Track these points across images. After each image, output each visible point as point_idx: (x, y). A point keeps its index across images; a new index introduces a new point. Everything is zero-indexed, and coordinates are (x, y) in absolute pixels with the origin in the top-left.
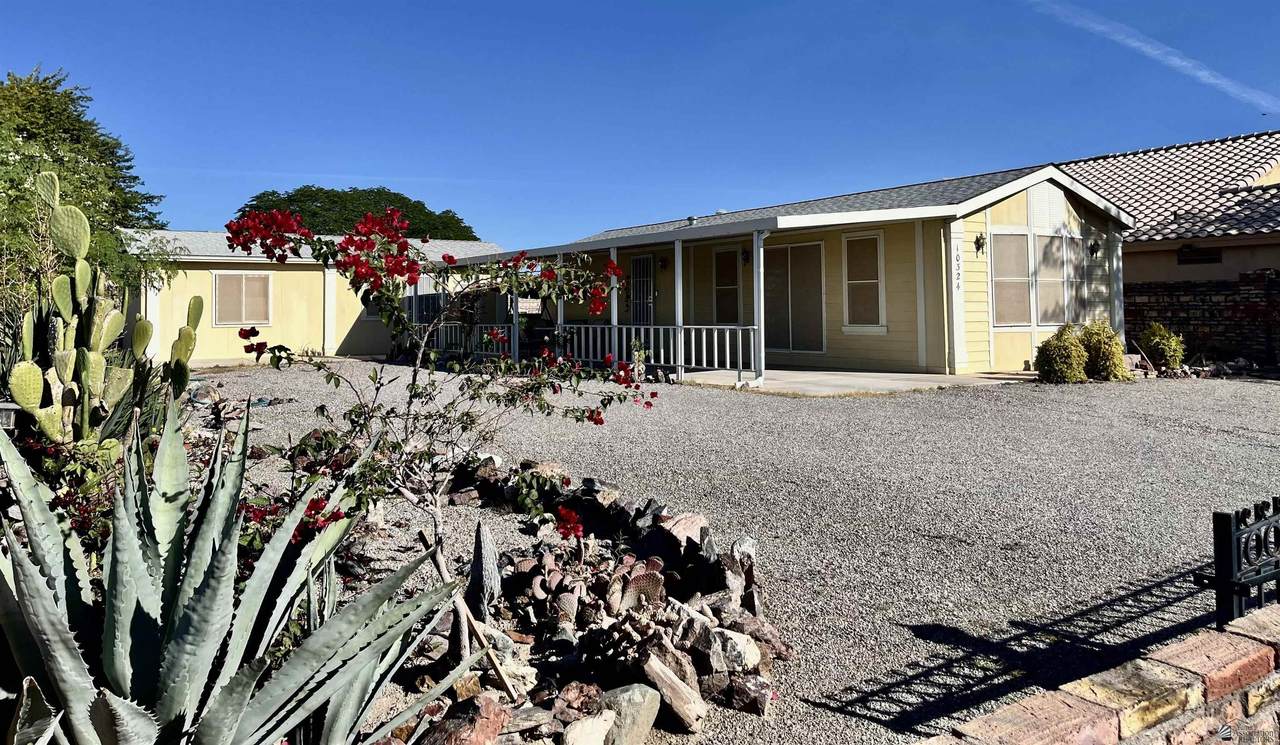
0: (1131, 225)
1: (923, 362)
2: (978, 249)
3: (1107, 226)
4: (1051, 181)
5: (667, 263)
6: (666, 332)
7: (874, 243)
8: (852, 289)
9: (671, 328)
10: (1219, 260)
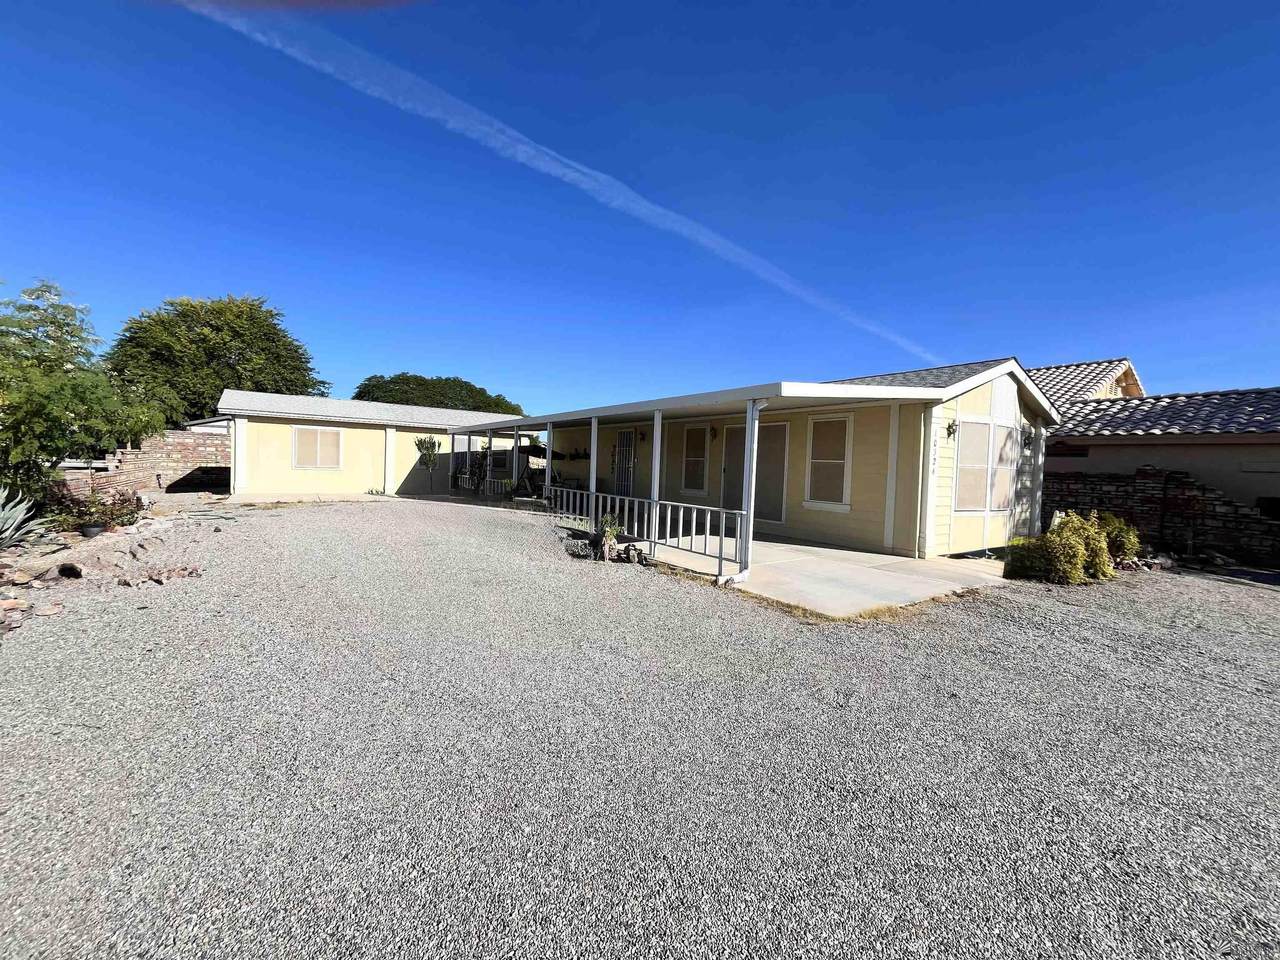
0: (1058, 422)
1: (888, 542)
2: (949, 435)
3: (1035, 421)
4: (1012, 375)
5: (646, 436)
6: (641, 505)
7: (842, 425)
8: (815, 469)
9: (646, 501)
10: (1086, 455)
